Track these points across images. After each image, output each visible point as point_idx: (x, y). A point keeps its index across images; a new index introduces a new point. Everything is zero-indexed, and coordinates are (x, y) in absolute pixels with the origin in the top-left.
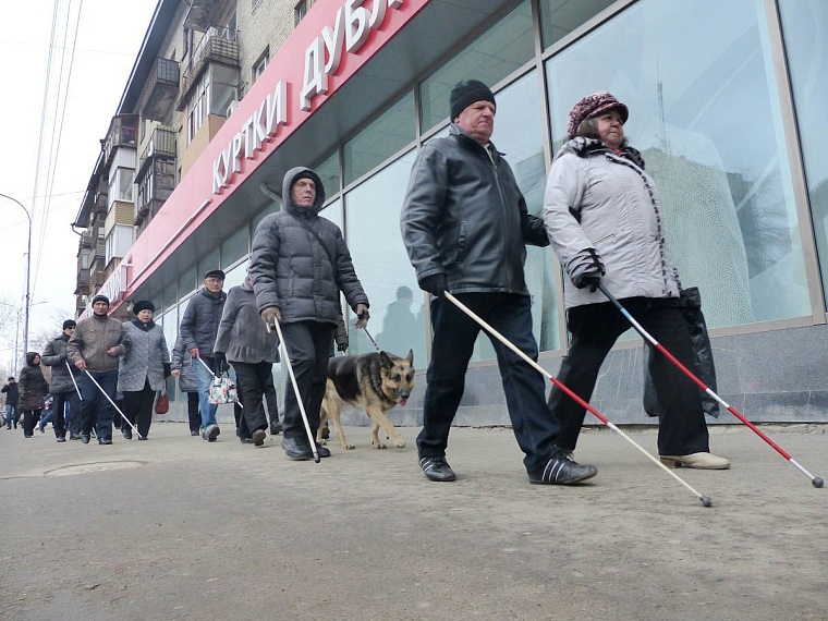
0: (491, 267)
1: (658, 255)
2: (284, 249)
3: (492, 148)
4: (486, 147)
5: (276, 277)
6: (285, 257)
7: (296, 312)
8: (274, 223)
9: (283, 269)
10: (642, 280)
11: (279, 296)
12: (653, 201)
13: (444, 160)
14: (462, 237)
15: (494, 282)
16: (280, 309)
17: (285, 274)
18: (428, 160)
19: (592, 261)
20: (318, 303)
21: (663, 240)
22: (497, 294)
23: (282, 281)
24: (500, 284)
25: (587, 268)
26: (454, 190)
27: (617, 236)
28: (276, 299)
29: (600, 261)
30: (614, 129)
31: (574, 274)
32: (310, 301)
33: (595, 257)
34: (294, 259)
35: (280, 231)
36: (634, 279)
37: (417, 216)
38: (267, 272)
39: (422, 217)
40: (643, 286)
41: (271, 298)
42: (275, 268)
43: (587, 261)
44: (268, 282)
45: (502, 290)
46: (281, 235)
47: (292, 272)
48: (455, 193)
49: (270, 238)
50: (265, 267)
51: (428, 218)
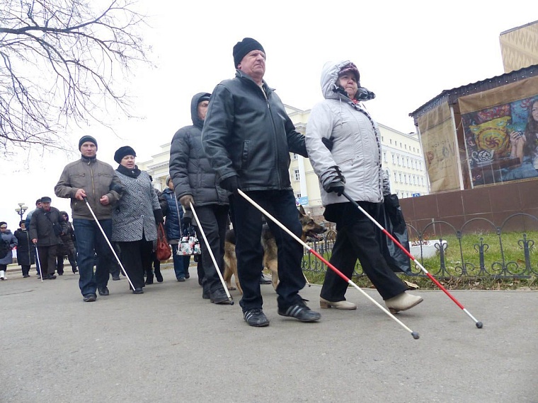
0: (267, 173)
1: (377, 176)
2: (194, 153)
3: (265, 86)
4: (261, 86)
5: (188, 173)
6: (194, 158)
7: (204, 199)
8: (186, 134)
9: (193, 167)
10: (367, 191)
11: (191, 187)
12: (377, 139)
13: (231, 96)
14: (245, 152)
15: (269, 183)
16: (193, 196)
17: (196, 171)
18: (220, 95)
19: (337, 175)
20: (219, 191)
21: (381, 166)
22: (271, 191)
23: (193, 176)
24: (274, 184)
25: (334, 179)
26: (239, 117)
27: (354, 161)
28: (189, 189)
29: (342, 174)
30: (350, 85)
31: (325, 184)
32: (214, 190)
33: (339, 172)
34: (201, 159)
35: (191, 139)
36: (362, 189)
37: (213, 136)
38: (182, 170)
39: (218, 136)
40: (368, 195)
41: (186, 188)
42: (187, 166)
43: (333, 174)
44: (183, 177)
45: (275, 188)
46: (192, 143)
47: (200, 169)
48: (239, 120)
49: (183, 144)
50: (180, 166)
51: (221, 138)
